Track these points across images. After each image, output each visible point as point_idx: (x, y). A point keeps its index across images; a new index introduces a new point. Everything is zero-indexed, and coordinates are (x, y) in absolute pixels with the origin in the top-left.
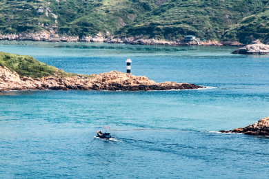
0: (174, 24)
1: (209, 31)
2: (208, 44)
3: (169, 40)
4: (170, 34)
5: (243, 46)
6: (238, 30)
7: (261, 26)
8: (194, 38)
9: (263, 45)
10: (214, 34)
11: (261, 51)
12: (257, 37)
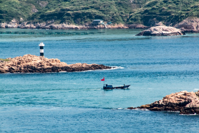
0: (83, 9)
1: (115, 15)
2: (114, 27)
3: (79, 25)
4: (80, 19)
5: (147, 28)
6: (142, 14)
7: (163, 9)
8: (101, 22)
9: (165, 27)
10: (120, 17)
11: (164, 32)
12: (160, 20)
